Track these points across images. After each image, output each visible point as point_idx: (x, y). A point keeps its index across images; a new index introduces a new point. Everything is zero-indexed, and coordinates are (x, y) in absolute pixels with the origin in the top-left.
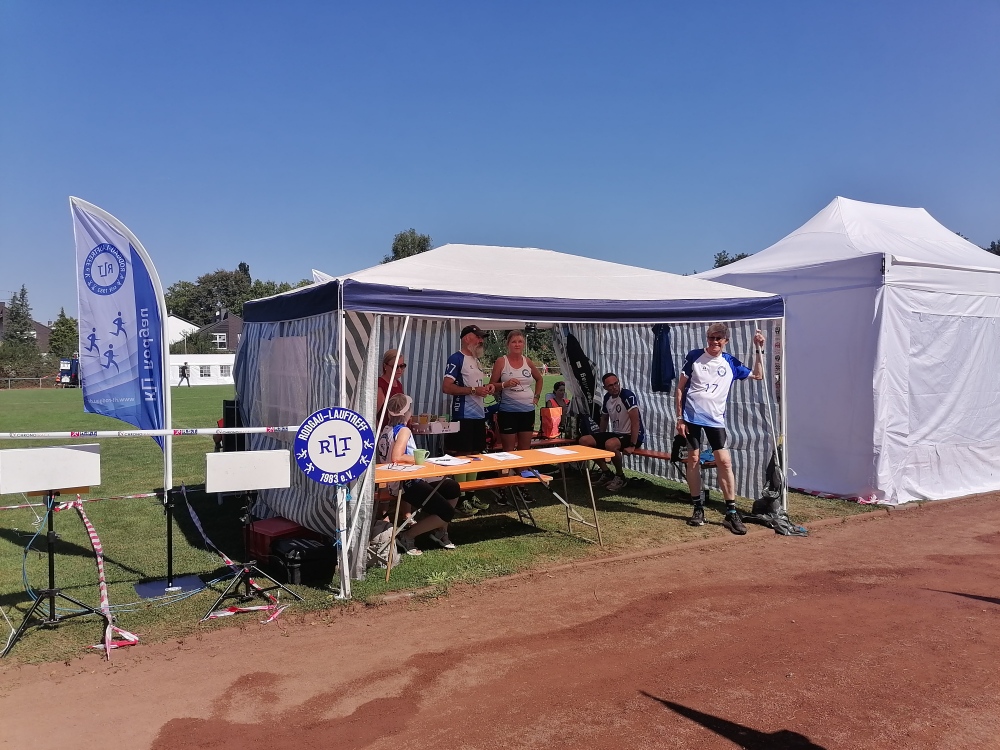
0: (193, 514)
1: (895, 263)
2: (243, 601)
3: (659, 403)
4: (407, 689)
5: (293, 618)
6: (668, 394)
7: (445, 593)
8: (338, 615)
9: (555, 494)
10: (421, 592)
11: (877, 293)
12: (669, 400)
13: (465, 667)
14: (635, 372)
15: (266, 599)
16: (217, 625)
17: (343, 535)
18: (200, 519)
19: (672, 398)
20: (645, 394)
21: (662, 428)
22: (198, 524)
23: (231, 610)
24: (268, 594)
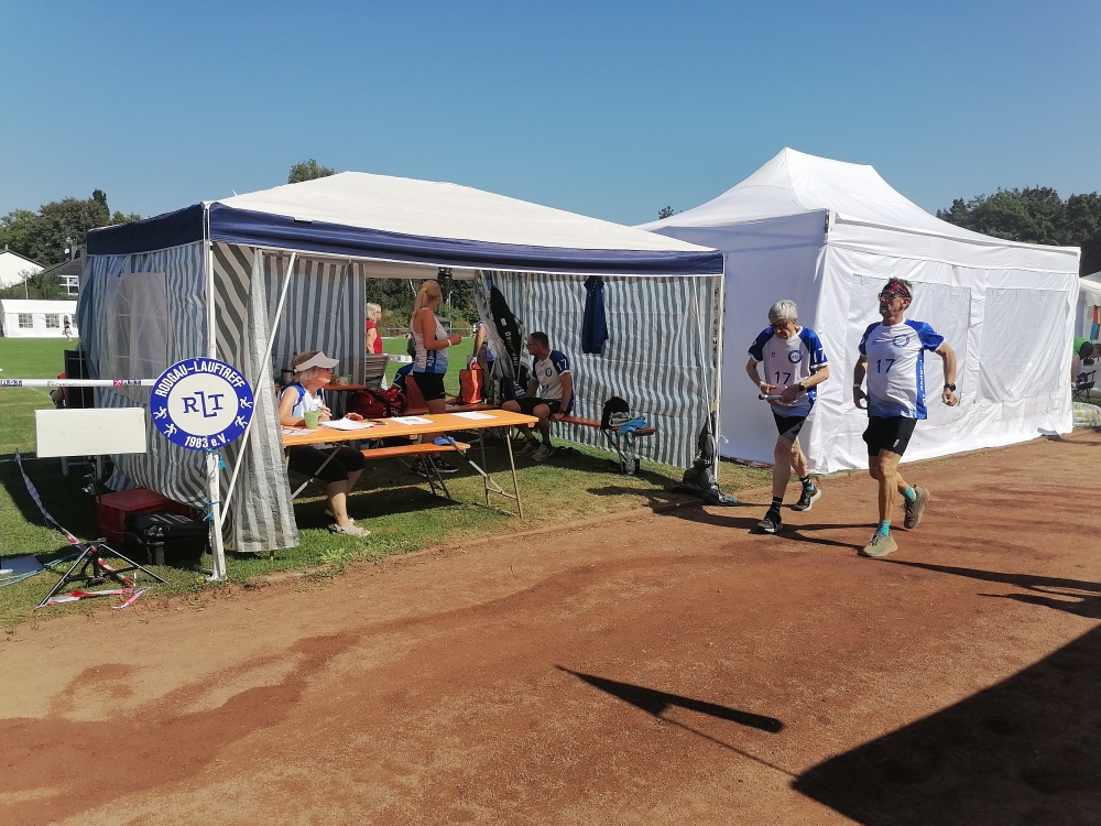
0: (30, 486)
1: (839, 221)
2: (90, 584)
3: (592, 365)
4: (290, 677)
5: (154, 603)
6: (602, 357)
7: (341, 572)
8: (211, 599)
9: (471, 462)
10: (313, 571)
11: (818, 252)
12: (603, 362)
13: (361, 651)
14: (567, 330)
15: (122, 582)
16: (57, 612)
17: (216, 508)
18: (39, 492)
19: (606, 360)
20: (577, 356)
21: (593, 393)
22: (36, 498)
23: (75, 595)
24: (122, 576)
